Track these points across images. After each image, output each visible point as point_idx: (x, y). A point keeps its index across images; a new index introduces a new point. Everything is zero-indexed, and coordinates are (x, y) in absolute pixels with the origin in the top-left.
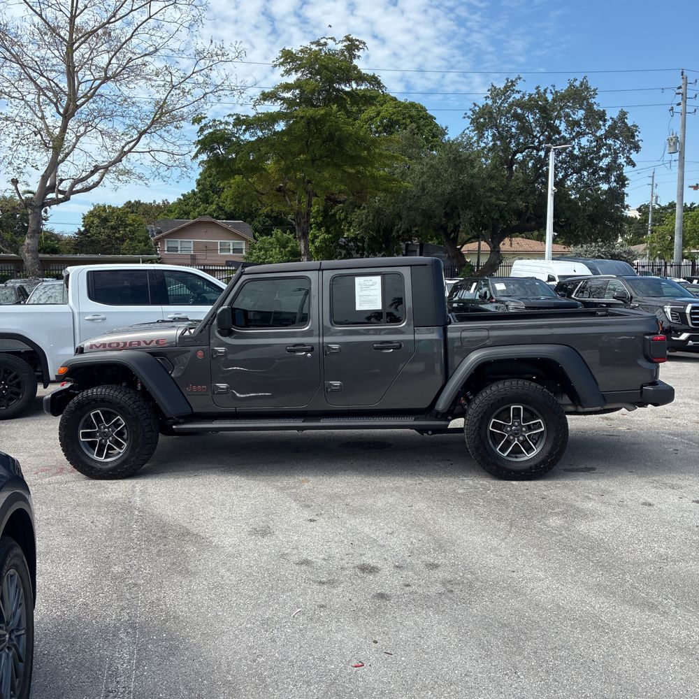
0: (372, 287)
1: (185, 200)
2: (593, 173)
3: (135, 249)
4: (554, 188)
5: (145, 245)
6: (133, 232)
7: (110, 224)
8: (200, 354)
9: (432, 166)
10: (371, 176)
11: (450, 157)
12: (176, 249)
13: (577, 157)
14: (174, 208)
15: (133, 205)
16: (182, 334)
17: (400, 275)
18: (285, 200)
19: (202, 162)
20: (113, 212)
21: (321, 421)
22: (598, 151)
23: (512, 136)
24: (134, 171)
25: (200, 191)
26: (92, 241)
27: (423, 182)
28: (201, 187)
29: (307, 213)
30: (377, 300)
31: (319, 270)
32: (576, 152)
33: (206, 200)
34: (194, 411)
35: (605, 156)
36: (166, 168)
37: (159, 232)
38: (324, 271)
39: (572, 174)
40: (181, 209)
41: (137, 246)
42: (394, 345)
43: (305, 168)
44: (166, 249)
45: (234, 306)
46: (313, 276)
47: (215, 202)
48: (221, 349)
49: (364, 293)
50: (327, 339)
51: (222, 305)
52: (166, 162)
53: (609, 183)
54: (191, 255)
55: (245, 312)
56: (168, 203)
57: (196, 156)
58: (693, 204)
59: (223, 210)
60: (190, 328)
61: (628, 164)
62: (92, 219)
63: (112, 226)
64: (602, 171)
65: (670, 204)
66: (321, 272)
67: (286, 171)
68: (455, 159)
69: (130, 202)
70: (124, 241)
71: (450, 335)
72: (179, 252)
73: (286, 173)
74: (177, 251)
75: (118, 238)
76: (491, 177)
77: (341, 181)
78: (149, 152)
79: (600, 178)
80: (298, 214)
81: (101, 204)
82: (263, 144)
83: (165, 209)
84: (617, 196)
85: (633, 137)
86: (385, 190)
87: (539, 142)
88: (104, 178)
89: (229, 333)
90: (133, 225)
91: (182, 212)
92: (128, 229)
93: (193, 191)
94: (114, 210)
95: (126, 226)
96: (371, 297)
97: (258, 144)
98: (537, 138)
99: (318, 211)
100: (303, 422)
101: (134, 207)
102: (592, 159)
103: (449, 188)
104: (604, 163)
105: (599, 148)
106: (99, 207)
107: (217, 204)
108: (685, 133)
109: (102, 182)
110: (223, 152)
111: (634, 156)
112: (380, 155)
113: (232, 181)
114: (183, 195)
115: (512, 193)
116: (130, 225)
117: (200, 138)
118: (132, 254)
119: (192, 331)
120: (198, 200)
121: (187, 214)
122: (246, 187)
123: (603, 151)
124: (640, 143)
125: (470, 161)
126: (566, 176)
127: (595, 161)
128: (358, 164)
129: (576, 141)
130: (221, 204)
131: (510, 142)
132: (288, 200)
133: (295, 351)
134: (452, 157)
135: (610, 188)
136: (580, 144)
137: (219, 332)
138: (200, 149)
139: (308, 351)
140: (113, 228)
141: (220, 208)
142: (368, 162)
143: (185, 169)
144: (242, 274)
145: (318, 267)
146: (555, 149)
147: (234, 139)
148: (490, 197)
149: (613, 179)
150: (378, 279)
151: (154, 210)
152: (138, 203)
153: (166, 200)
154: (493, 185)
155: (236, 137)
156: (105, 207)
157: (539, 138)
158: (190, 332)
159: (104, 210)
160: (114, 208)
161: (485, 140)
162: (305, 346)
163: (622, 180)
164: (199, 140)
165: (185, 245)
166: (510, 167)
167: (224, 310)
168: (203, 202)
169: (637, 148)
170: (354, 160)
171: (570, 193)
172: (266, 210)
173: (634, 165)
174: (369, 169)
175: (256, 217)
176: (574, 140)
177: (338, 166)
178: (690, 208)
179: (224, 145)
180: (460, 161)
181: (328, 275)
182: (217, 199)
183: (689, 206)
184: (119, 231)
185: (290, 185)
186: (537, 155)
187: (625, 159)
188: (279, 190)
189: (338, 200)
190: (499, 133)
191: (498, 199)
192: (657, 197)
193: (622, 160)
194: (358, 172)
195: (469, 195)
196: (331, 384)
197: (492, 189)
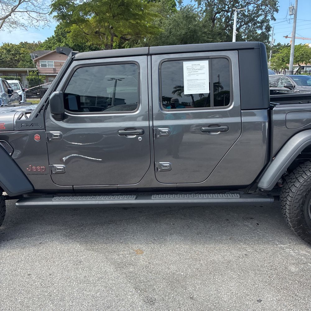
0: (200, 72)
1: (49, 41)
2: (254, 24)
3: (25, 66)
4: (236, 32)
5: (30, 64)
6: (24, 57)
7: (12, 53)
8: (37, 137)
9: (175, 20)
10: (144, 25)
11: (184, 15)
12: (45, 65)
13: (247, 16)
14: (44, 45)
15: (24, 44)
16: (19, 119)
17: (227, 59)
18: (100, 38)
19: (55, 16)
20: (13, 47)
21: (152, 197)
22: (258, 12)
23: (215, 5)
24: (19, 22)
25: (56, 36)
26: (3, 62)
27: (171, 29)
28: (56, 34)
29: (111, 45)
30: (204, 84)
31: (147, 55)
32: (246, 13)
33: (60, 41)
34: (35, 188)
35: (261, 15)
36: (36, 21)
37: (36, 57)
38: (153, 56)
39: (244, 25)
40: (47, 45)
41: (26, 64)
42: (221, 127)
43: (109, 20)
44: (40, 65)
45: (66, 92)
46: (142, 61)
47: (64, 42)
48: (57, 133)
49: (192, 77)
50: (156, 123)
51: (55, 90)
52: (36, 18)
53: (262, 29)
54: (53, 68)
55: (78, 97)
56: (41, 42)
57: (51, 13)
58: (288, 44)
59: (68, 46)
60: (26, 113)
61: (272, 19)
62: (2, 50)
63: (12, 54)
64: (258, 23)
65: (278, 44)
66: (149, 57)
67: (100, 21)
68: (186, 16)
69: (22, 42)
70: (19, 61)
71: (275, 117)
72: (47, 67)
73: (100, 23)
74: (46, 66)
75: (16, 60)
76: (204, 26)
77: (129, 27)
78: (26, 12)
79: (257, 27)
80: (106, 45)
81: (6, 43)
82: (87, 6)
83: (40, 45)
84: (265, 37)
85: (275, 4)
86: (151, 33)
87: (228, 7)
88: (3, 26)
89: (63, 117)
90: (23, 54)
91: (48, 47)
92: (21, 56)
93: (53, 36)
94: (13, 46)
95: (20, 54)
96: (198, 81)
97: (84, 6)
98: (227, 5)
99: (116, 45)
100: (136, 199)
101: (24, 45)
102: (254, 17)
103: (183, 32)
104: (260, 19)
105: (258, 10)
106: (6, 44)
107: (65, 43)
108: (297, 4)
109: (2, 28)
110: (66, 11)
111: (275, 15)
112: (148, 14)
113: (72, 28)
114: (48, 38)
115: (214, 35)
116: (22, 53)
117: (53, 3)
118: (24, 68)
119: (28, 115)
120: (55, 41)
121: (50, 47)
122: (79, 31)
123: (260, 13)
124: (278, 8)
125: (194, 17)
126: (241, 26)
127: (256, 18)
128: (137, 19)
129: (247, 7)
130: (67, 43)
131: (214, 7)
132: (101, 38)
133: (126, 135)
134: (185, 15)
135: (262, 33)
136: (249, 9)
137: (53, 117)
138: (53, 9)
139: (139, 134)
140: (13, 54)
141: (67, 45)
142: (142, 17)
143: (46, 22)
144: (72, 60)
145: (147, 52)
146: (237, 11)
147: (71, 4)
148: (204, 37)
149: (264, 28)
150: (206, 63)
151: (34, 46)
152: (26, 43)
153: (40, 41)
154: (206, 30)
155: (72, 2)
156: (9, 44)
157: (228, 5)
158: (26, 117)
159: (9, 46)
160: (13, 45)
161: (202, 6)
162: (136, 129)
163: (268, 28)
164: (52, 4)
165: (50, 63)
166: (213, 21)
167: (56, 95)
168: (58, 42)
169: (277, 11)
170: (135, 16)
171: (242, 35)
172: (90, 43)
173: (275, 20)
174: (143, 22)
175: (85, 49)
176: (246, 7)
177: (127, 20)
178: (287, 46)
179: (66, 7)
180: (189, 17)
181: (157, 59)
182: (65, 40)
183: (286, 45)
184: (17, 56)
185: (102, 30)
186: (227, 14)
187: (271, 17)
188: (96, 32)
189: (127, 38)
190: (208, 2)
191: (208, 38)
192: (274, 40)
193: (269, 17)
194: (137, 23)
195: (193, 35)
196: (161, 165)
197: (205, 33)
